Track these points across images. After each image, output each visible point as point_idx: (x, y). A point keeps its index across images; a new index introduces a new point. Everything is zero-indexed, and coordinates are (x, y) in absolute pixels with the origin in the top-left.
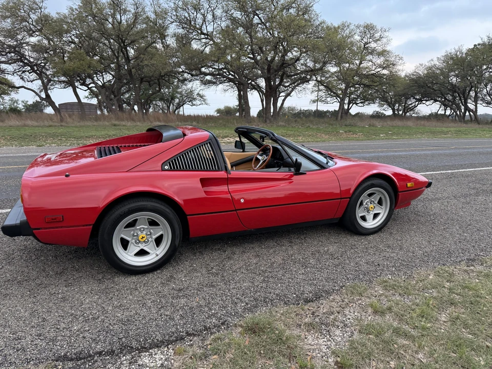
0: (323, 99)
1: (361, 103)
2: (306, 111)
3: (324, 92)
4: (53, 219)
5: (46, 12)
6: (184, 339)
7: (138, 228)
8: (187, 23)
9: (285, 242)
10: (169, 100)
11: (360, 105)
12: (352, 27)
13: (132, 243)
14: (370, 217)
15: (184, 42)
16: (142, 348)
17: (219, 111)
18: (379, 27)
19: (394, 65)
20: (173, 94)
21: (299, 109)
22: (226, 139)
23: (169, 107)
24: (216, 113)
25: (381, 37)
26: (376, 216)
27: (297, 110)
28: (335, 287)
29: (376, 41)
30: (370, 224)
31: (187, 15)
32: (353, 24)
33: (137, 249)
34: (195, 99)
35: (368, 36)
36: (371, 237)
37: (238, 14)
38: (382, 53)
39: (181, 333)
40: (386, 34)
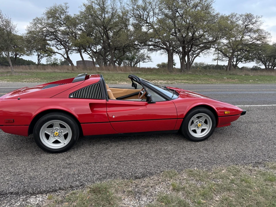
0: (220, 59)
1: (244, 61)
2: (210, 65)
3: (221, 55)
4: (8, 121)
5: (68, 14)
6: (57, 191)
7: (54, 128)
8: (139, 18)
9: (145, 142)
10: (131, 59)
11: (244, 62)
12: (238, 16)
13: (51, 136)
14: (199, 131)
15: (138, 27)
16: (34, 193)
17: (158, 65)
18: (255, 16)
19: (264, 38)
20: (134, 57)
21: (206, 64)
22: (153, 81)
23: (131, 64)
24: (157, 66)
25: (256, 21)
26: (203, 130)
27: (205, 64)
28: (157, 171)
29: (253, 24)
30: (199, 135)
31: (138, 13)
32: (238, 14)
33: (54, 140)
34: (145, 59)
35: (248, 21)
36: (198, 143)
37: (167, 11)
38: (258, 31)
39: (57, 188)
40: (260, 19)
